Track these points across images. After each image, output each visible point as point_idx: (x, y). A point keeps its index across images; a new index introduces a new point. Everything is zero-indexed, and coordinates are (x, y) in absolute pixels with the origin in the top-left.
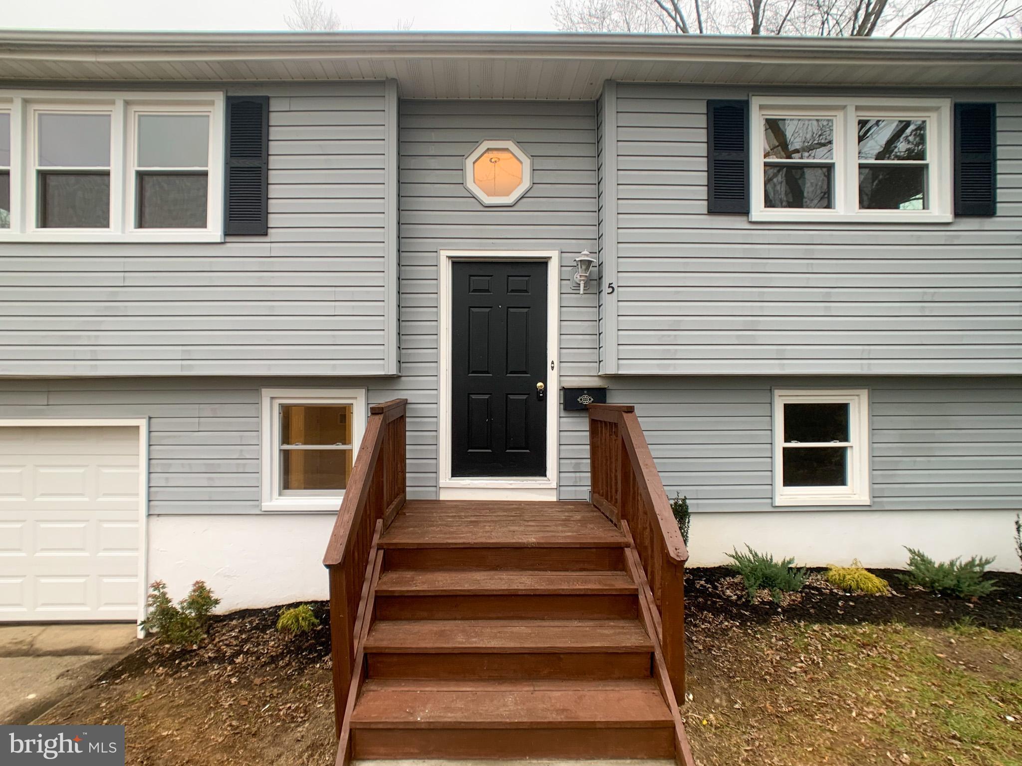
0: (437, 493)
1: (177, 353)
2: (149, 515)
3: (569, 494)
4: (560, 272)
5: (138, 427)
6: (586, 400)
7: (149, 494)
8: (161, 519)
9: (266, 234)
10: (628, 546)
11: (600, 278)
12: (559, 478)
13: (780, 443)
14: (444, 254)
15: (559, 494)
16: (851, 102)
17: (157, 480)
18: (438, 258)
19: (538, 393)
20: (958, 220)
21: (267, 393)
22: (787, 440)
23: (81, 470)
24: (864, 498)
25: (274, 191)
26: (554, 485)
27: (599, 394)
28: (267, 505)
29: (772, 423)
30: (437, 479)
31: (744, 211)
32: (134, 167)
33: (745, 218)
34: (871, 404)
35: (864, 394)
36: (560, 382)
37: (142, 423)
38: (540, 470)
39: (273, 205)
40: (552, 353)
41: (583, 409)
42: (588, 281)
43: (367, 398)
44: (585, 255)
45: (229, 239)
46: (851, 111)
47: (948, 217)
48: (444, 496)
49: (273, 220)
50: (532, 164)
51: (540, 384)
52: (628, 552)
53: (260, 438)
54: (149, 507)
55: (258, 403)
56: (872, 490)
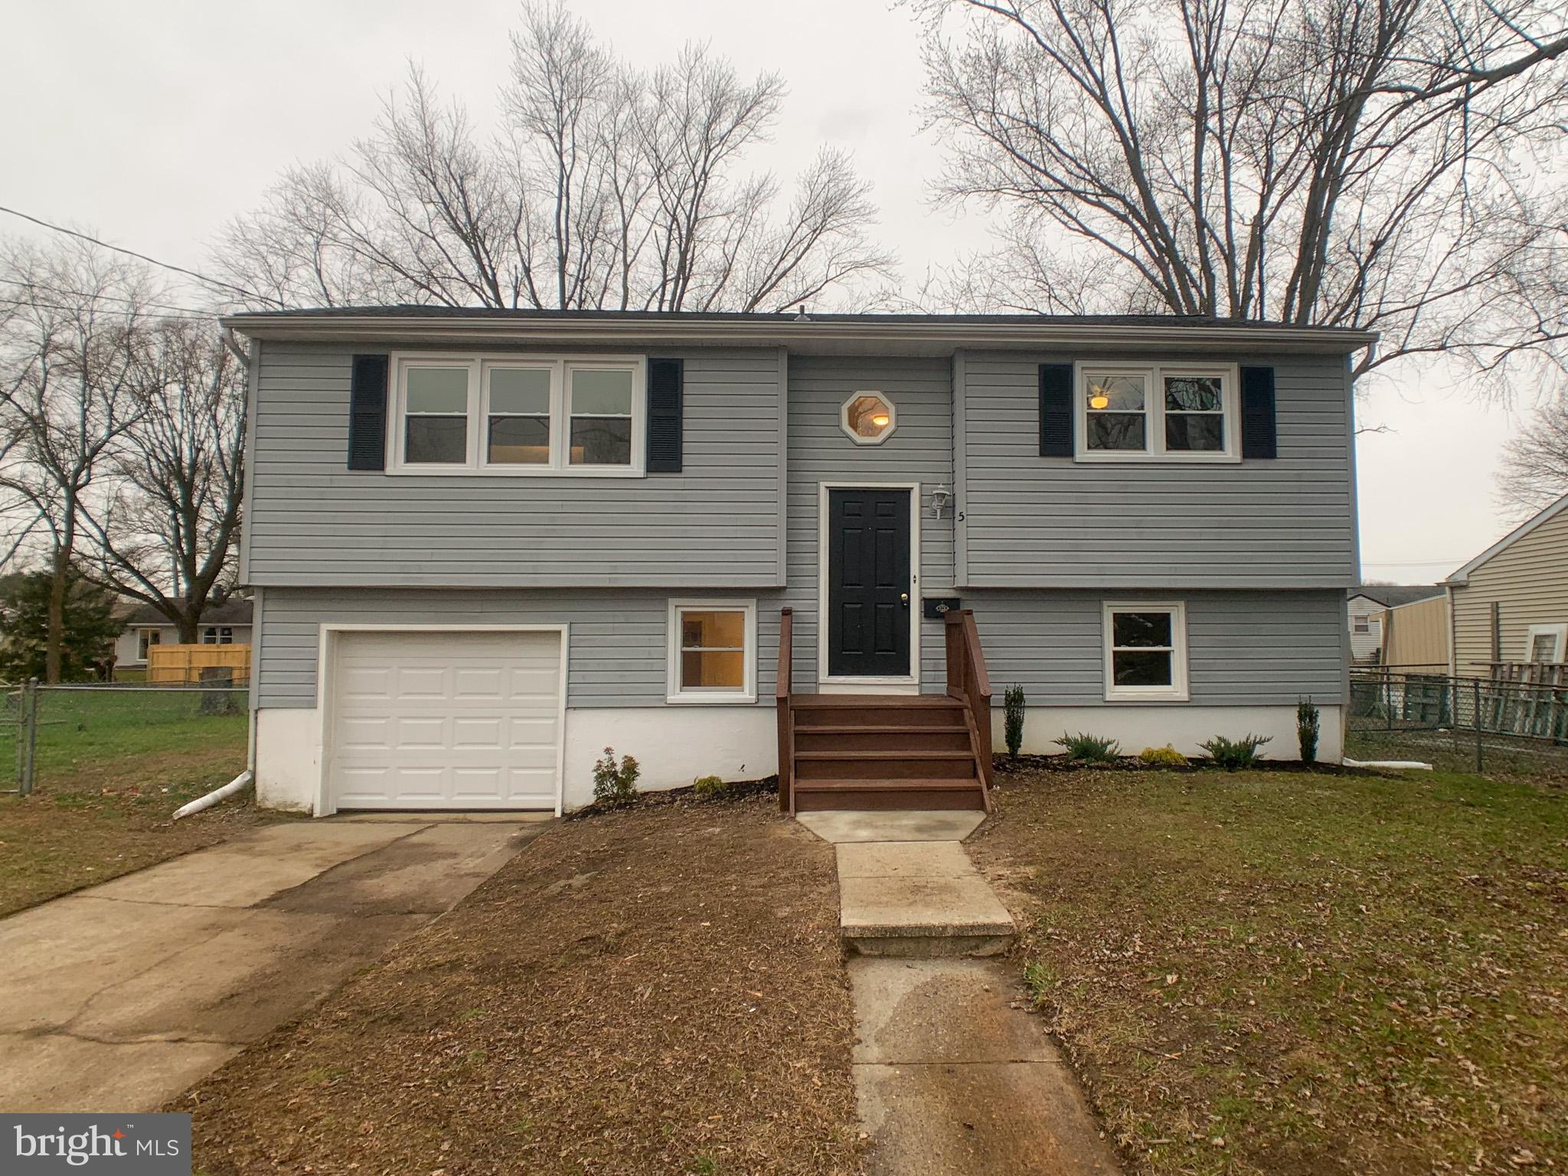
0: (817, 689)
1: (606, 567)
2: (567, 708)
3: (929, 689)
4: (921, 501)
5: (559, 632)
6: (943, 608)
7: (568, 689)
8: (577, 711)
9: (681, 471)
10: (966, 708)
11: (954, 506)
12: (921, 675)
13: (1110, 647)
14: (823, 485)
15: (921, 690)
16: (1156, 365)
17: (576, 677)
18: (818, 489)
19: (903, 602)
20: (1247, 460)
21: (672, 602)
22: (1116, 645)
23: (496, 672)
24: (1183, 695)
25: (687, 436)
26: (917, 681)
27: (953, 603)
28: (672, 698)
29: (1101, 629)
30: (817, 677)
31: (1070, 453)
32: (569, 415)
33: (1070, 459)
34: (1188, 612)
35: (1182, 605)
36: (921, 593)
37: (564, 628)
38: (905, 670)
39: (686, 447)
40: (915, 569)
41: (940, 616)
42: (944, 509)
43: (757, 607)
44: (941, 489)
45: (650, 475)
46: (1157, 372)
47: (1238, 459)
48: (823, 691)
49: (686, 460)
50: (897, 410)
51: (904, 595)
52: (965, 711)
53: (666, 641)
54: (568, 702)
55: (666, 611)
56: (1190, 688)
